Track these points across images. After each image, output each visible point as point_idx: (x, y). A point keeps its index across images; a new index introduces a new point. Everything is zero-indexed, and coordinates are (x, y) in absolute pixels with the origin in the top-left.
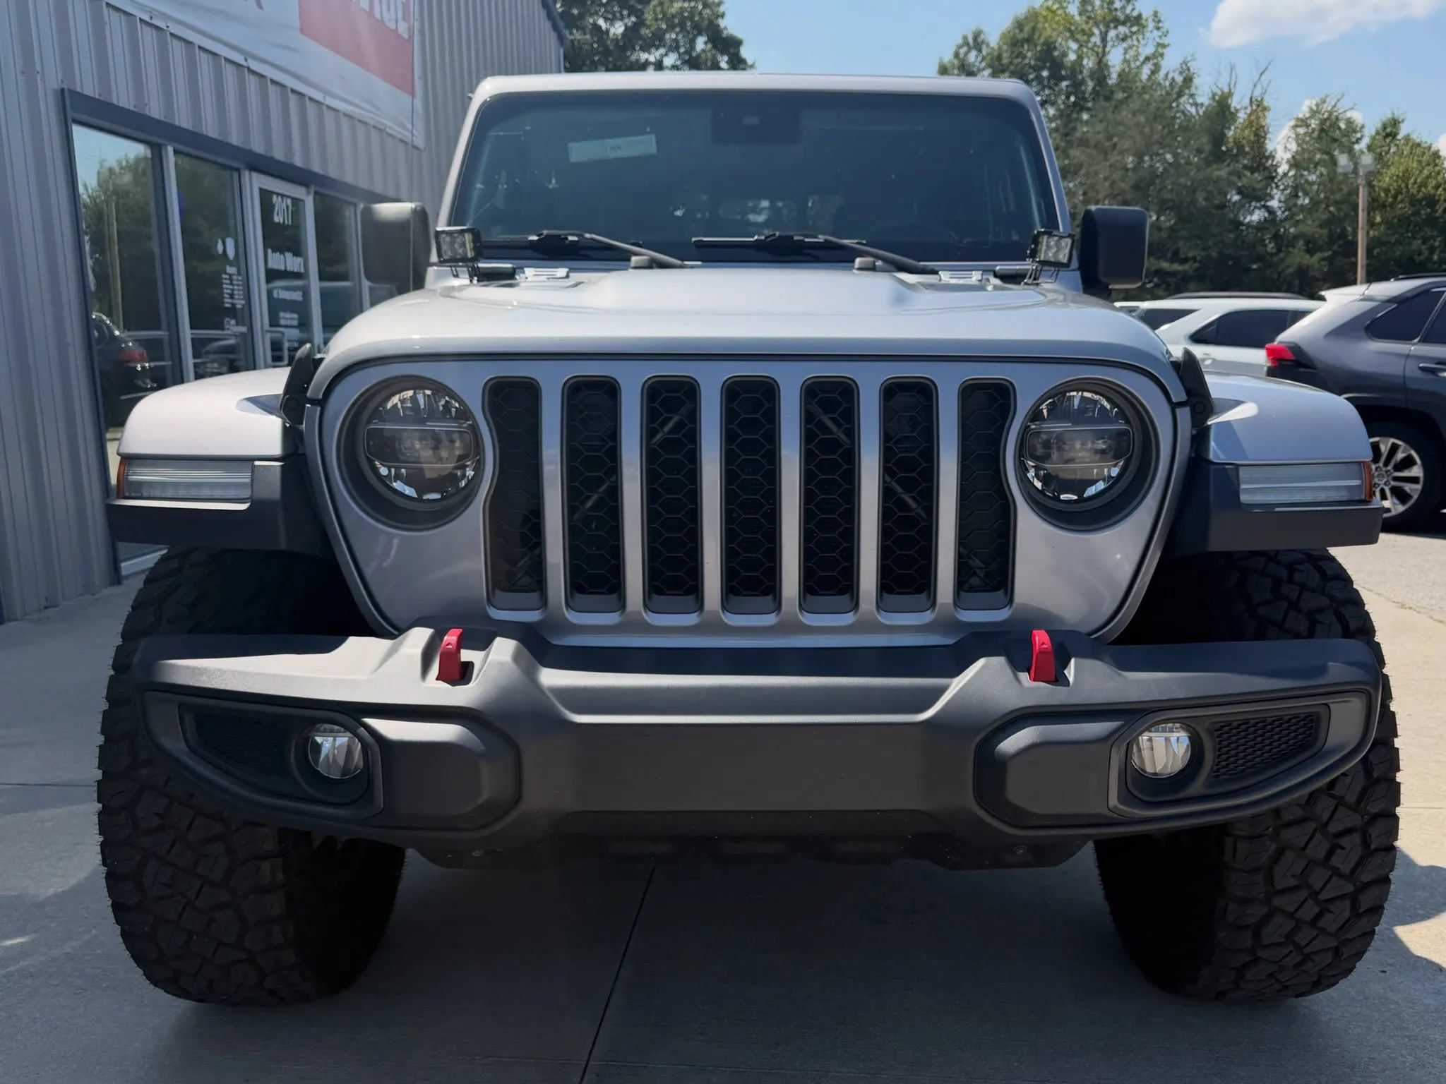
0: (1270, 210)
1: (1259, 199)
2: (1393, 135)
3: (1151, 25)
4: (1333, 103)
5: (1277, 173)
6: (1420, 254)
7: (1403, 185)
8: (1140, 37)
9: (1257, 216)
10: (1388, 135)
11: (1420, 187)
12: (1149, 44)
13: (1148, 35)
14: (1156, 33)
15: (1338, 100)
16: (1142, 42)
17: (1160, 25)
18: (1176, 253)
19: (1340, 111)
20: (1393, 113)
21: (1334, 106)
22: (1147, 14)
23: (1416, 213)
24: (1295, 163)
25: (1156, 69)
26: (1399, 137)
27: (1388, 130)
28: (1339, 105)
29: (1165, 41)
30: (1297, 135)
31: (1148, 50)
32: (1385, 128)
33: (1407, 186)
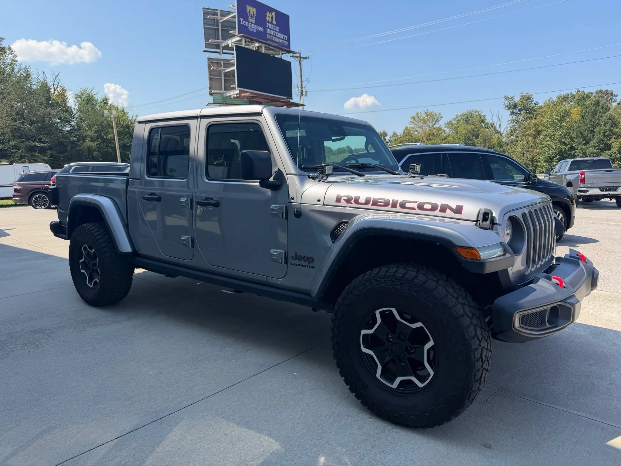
0: (72, 126)
1: (68, 122)
2: (106, 103)
3: (8, 52)
4: (90, 91)
5: (73, 113)
6: (128, 143)
7: (118, 121)
8: (4, 56)
9: (68, 128)
10: (105, 103)
11: (124, 122)
12: (8, 59)
13: (7, 55)
14: (11, 55)
15: (92, 91)
16: (5, 58)
17: (13, 52)
18: (40, 139)
19: (93, 94)
20: (105, 96)
21: (90, 93)
22: (7, 47)
23: (124, 130)
24: (80, 110)
25: (13, 69)
26: (109, 104)
27: (105, 102)
28: (92, 92)
29: (16, 59)
30: (78, 101)
31: (9, 61)
32: (103, 101)
33: (119, 121)
